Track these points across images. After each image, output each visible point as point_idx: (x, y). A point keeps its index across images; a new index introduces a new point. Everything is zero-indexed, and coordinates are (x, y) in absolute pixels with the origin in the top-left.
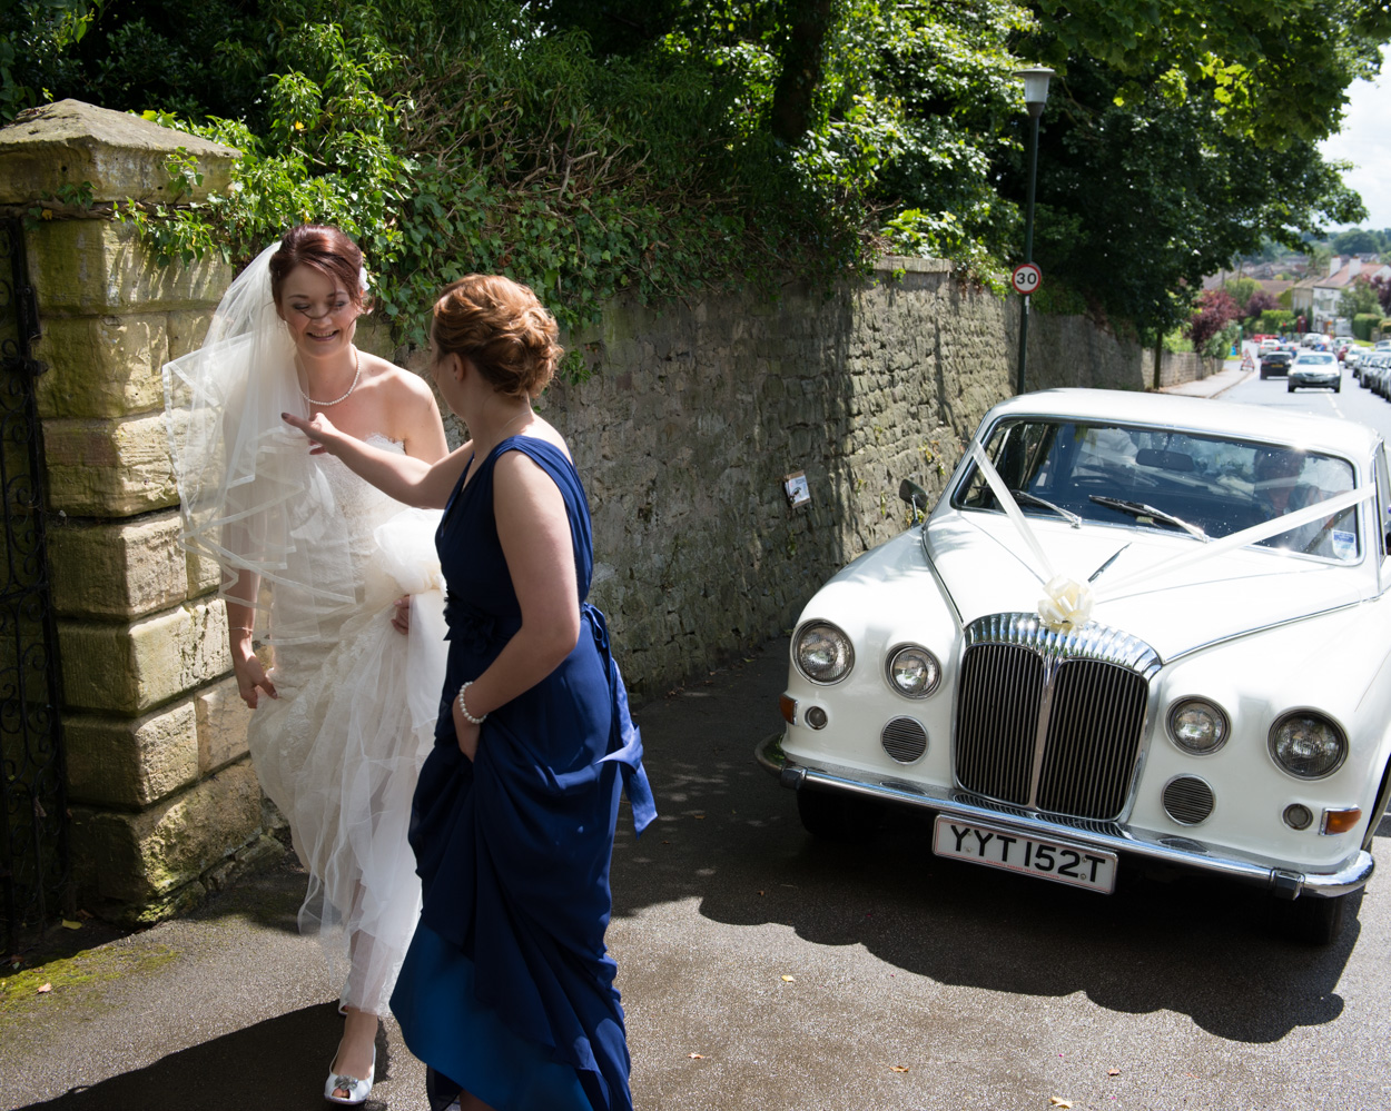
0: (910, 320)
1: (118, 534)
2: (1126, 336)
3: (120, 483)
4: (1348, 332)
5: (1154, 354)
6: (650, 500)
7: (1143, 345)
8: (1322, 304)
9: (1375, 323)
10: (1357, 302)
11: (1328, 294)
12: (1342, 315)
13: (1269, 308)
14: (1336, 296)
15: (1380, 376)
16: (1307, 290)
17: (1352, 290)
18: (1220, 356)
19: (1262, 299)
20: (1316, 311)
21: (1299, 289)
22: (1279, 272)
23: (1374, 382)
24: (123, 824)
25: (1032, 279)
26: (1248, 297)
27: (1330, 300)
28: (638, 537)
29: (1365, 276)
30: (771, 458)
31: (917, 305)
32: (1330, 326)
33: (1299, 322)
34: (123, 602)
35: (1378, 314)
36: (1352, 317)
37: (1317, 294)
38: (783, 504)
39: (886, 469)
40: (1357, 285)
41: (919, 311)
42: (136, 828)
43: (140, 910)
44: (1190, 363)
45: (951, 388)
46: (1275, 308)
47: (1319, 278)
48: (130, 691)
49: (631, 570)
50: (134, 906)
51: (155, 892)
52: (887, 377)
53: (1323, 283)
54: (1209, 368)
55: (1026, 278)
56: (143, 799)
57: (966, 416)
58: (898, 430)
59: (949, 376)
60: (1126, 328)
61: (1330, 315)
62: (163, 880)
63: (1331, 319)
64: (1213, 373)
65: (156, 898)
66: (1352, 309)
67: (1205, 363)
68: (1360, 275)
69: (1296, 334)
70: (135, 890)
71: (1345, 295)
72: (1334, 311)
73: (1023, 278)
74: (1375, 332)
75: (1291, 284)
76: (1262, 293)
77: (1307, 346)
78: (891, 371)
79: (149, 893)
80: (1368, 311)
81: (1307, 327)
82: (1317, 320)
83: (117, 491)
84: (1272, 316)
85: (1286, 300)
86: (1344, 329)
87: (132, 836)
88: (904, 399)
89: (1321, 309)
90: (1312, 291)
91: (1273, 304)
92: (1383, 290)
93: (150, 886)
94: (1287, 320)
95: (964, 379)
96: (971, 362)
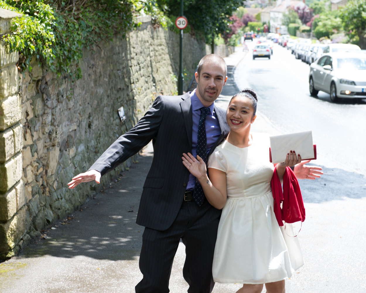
0: (142, 43)
1: (2, 136)
2: (201, 39)
3: (3, 120)
4: (286, 32)
5: (210, 47)
6: (90, 120)
7: (207, 43)
8: (275, 19)
9: (297, 28)
10: (289, 19)
11: (277, 15)
12: (283, 24)
13: (251, 21)
14: (280, 16)
15: (306, 54)
16: (267, 13)
17: (287, 13)
18: (234, 45)
19: (248, 17)
20: (272, 23)
21: (264, 12)
22: (253, 4)
23: (303, 57)
24: (1, 227)
25: (184, 23)
26: (242, 16)
27: (277, 18)
28: (88, 134)
29: (292, 7)
30: (114, 103)
31: (144, 36)
32: (278, 30)
33: (265, 28)
34: (4, 157)
35: (298, 23)
36: (288, 25)
37: (272, 15)
38: (119, 121)
39: (143, 105)
40: (289, 11)
41: (144, 38)
42: (5, 228)
43: (7, 254)
44: (223, 49)
45: (155, 70)
46: (254, 21)
47: (272, 7)
48: (5, 185)
49: (88, 146)
50: (4, 252)
51: (10, 248)
52: (138, 67)
53: (274, 9)
54: (230, 52)
55: (181, 23)
56: (8, 218)
57: (160, 81)
58: (143, 88)
59: (154, 64)
60: (200, 36)
61: (278, 25)
62: (12, 244)
63: (278, 27)
64: (232, 53)
65: (10, 250)
66: (287, 22)
67: (229, 49)
68: (290, 6)
69: (264, 34)
70: (5, 247)
71: (284, 15)
72: (280, 23)
73: (180, 23)
74: (298, 33)
75: (260, 10)
76: (248, 14)
77: (269, 39)
78: (139, 64)
79: (9, 248)
80: (294, 22)
81: (268, 30)
82: (272, 27)
83: (2, 123)
84: (253, 25)
85: (258, 18)
86: (285, 31)
87: (4, 231)
88: (144, 76)
89: (274, 21)
90: (270, 13)
91: (253, 19)
92: (301, 13)
93: (9, 246)
94: (259, 27)
95: (158, 65)
96: (159, 58)
